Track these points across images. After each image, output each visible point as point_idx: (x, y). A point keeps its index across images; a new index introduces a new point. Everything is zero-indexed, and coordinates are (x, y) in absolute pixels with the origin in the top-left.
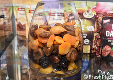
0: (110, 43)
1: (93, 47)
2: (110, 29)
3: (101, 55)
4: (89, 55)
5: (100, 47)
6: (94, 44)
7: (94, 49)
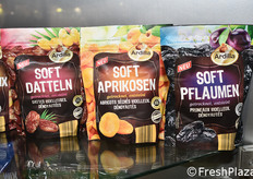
0: (37, 105)
1: (11, 117)
2: (32, 78)
3: (25, 131)
4: (5, 136)
5: (20, 116)
6: (11, 111)
7: (13, 121)
